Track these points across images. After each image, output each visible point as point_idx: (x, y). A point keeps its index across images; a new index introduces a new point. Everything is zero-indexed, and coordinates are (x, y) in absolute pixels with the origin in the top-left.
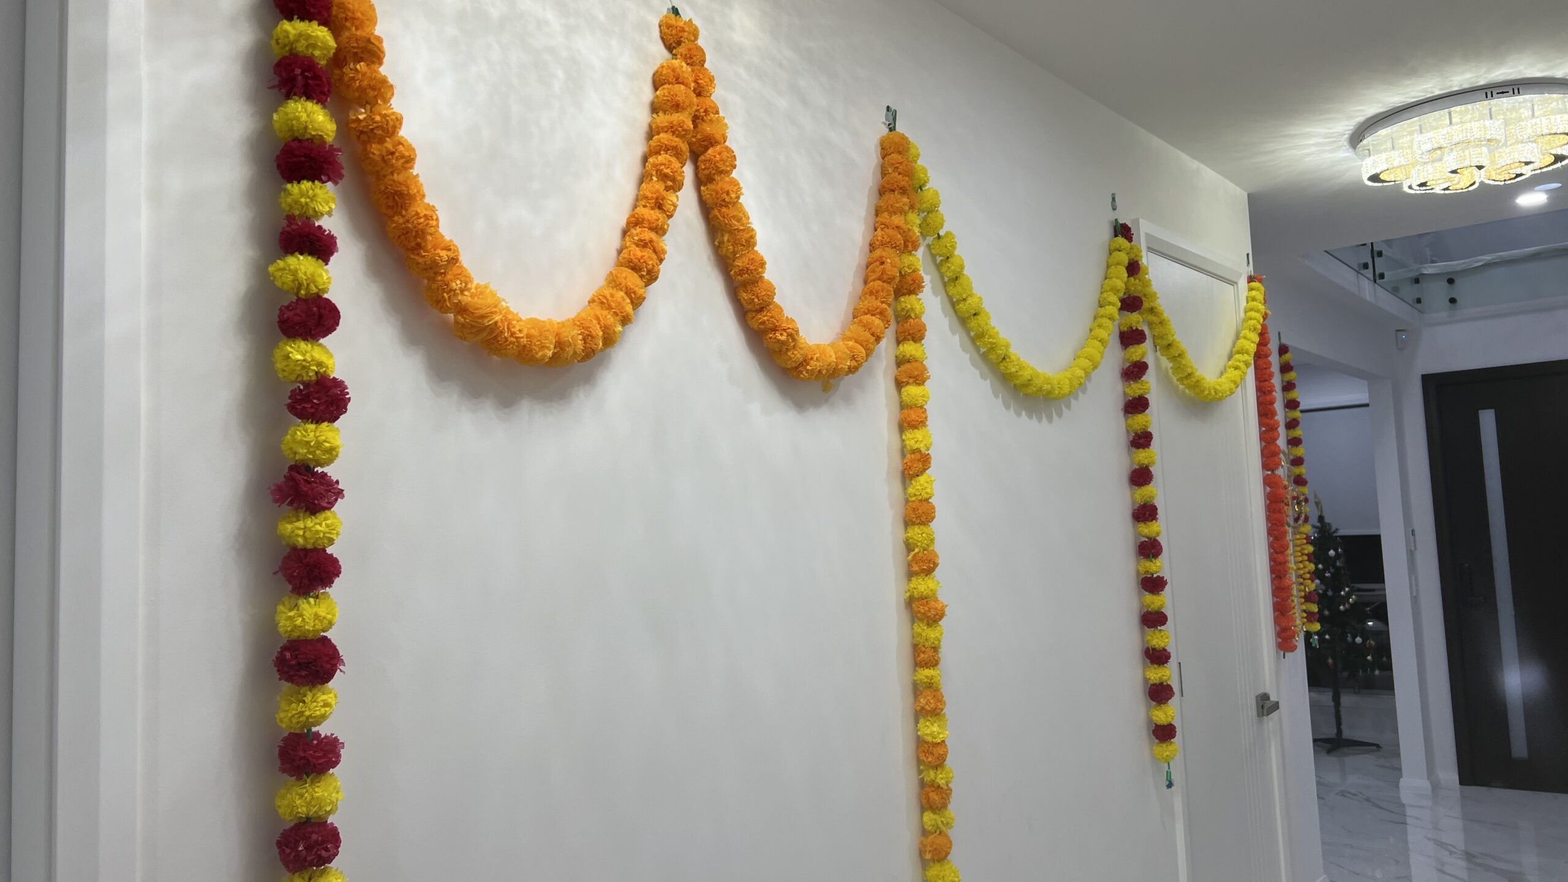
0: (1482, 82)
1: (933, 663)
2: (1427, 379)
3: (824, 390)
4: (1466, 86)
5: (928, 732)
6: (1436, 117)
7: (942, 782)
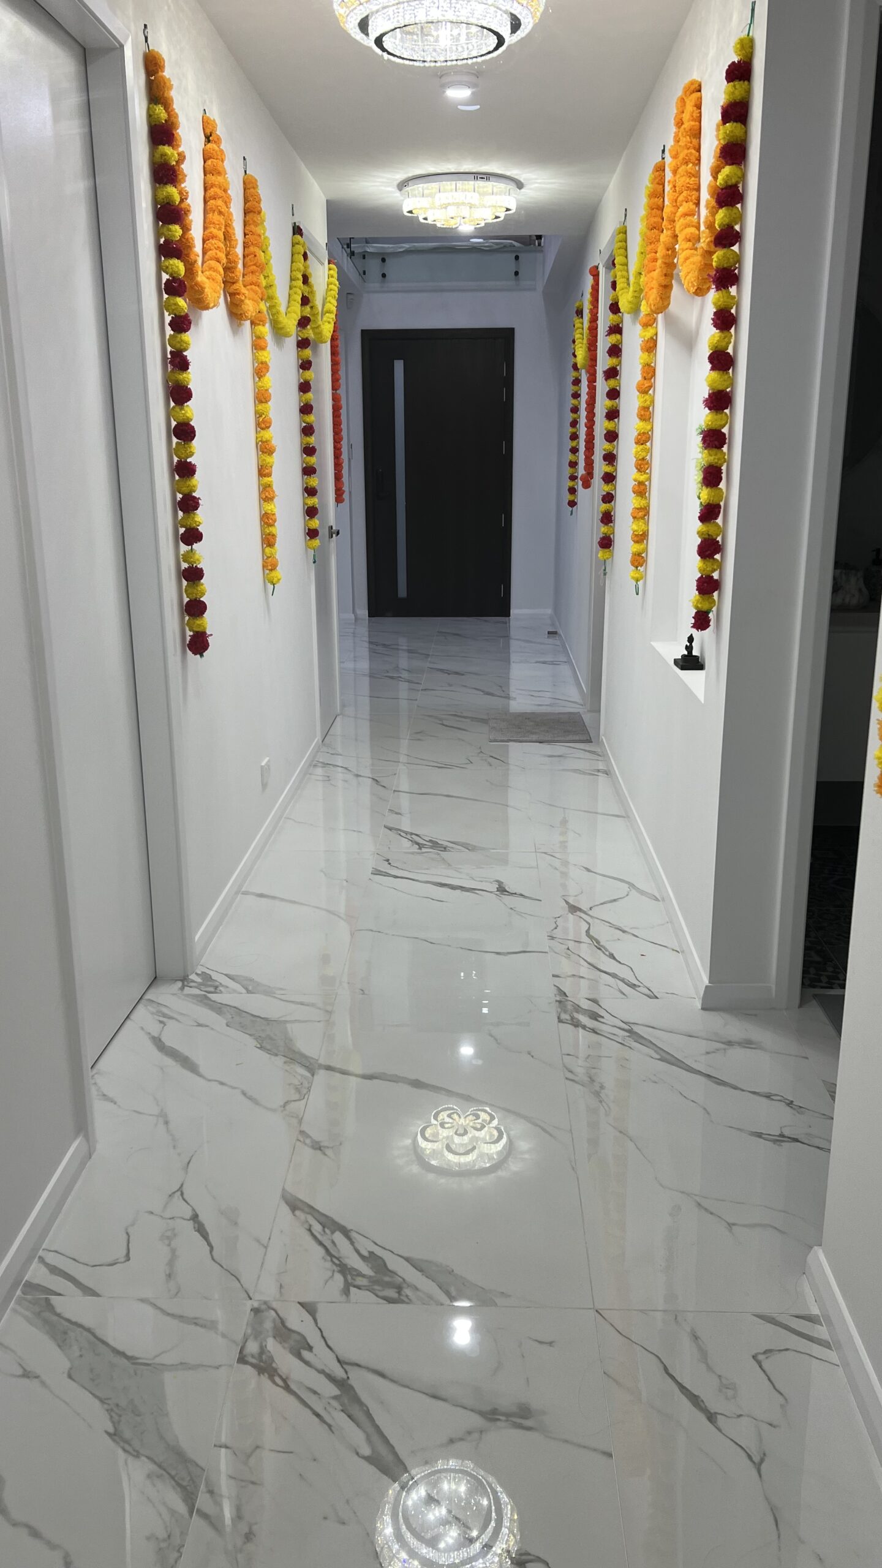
0: (474, 171)
1: (269, 475)
2: (364, 333)
3: (238, 326)
4: (467, 171)
5: (270, 508)
6: (448, 185)
7: (275, 533)
